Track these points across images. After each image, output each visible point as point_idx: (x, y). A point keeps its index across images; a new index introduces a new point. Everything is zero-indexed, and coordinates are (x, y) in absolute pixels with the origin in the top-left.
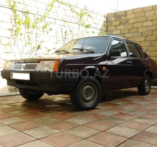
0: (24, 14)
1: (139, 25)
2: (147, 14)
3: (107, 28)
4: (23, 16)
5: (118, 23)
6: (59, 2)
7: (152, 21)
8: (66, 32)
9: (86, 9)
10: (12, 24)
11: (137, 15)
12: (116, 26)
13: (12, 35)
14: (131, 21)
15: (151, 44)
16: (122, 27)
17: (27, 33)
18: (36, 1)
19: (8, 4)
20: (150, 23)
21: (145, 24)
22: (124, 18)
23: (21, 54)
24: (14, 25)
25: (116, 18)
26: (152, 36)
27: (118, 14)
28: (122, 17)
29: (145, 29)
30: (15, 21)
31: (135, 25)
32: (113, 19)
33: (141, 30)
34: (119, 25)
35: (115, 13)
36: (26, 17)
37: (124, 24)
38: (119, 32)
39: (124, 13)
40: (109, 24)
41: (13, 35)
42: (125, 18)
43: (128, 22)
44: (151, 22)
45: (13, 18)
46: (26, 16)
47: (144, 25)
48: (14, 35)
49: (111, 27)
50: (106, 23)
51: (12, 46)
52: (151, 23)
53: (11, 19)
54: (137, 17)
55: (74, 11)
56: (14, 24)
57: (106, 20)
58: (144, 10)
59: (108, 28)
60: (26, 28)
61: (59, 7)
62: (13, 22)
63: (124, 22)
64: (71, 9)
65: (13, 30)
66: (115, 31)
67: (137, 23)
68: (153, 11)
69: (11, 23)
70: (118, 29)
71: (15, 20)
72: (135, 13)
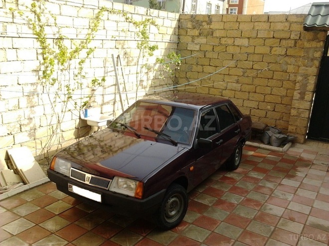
0: (56, 43)
1: (230, 41)
2: (242, 26)
3: (179, 38)
4: (55, 45)
5: (196, 32)
6: (108, 11)
7: (249, 38)
8: (118, 57)
9: (148, 14)
10: (39, 61)
11: (228, 26)
12: (193, 37)
13: (39, 79)
14: (217, 34)
15: (244, 73)
16: (203, 40)
17: (62, 70)
18: (73, 18)
19: (31, 31)
20: (245, 42)
21: (238, 42)
22: (206, 26)
23: (54, 105)
24: (41, 63)
25: (194, 24)
26: (247, 62)
27: (197, 19)
28: (203, 24)
29: (237, 50)
30: (43, 56)
31: (223, 41)
32: (189, 25)
33: (231, 50)
34: (198, 36)
35: (192, 16)
36: (60, 47)
37: (206, 36)
38: (197, 48)
39: (207, 19)
40: (183, 32)
41: (41, 79)
42: (208, 26)
43: (212, 34)
44: (247, 40)
45: (40, 51)
46: (59, 45)
47: (236, 43)
48: (43, 78)
49: (186, 37)
50: (177, 30)
51: (40, 96)
52: (247, 42)
53: (37, 54)
54: (227, 28)
55: (130, 21)
56: (42, 61)
57: (178, 24)
58: (239, 20)
59: (181, 37)
60: (60, 64)
61: (108, 19)
62: (40, 57)
63: (205, 32)
64: (127, 19)
65: (40, 70)
66: (192, 46)
67: (226, 39)
68: (252, 23)
69: (38, 59)
70: (196, 42)
71: (43, 54)
72: (224, 22)
